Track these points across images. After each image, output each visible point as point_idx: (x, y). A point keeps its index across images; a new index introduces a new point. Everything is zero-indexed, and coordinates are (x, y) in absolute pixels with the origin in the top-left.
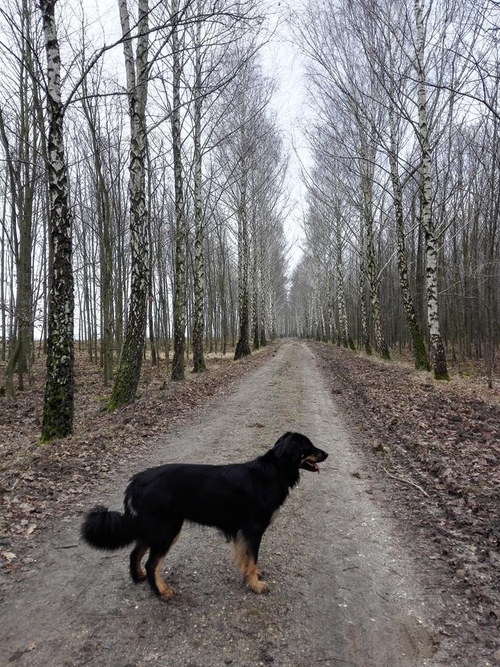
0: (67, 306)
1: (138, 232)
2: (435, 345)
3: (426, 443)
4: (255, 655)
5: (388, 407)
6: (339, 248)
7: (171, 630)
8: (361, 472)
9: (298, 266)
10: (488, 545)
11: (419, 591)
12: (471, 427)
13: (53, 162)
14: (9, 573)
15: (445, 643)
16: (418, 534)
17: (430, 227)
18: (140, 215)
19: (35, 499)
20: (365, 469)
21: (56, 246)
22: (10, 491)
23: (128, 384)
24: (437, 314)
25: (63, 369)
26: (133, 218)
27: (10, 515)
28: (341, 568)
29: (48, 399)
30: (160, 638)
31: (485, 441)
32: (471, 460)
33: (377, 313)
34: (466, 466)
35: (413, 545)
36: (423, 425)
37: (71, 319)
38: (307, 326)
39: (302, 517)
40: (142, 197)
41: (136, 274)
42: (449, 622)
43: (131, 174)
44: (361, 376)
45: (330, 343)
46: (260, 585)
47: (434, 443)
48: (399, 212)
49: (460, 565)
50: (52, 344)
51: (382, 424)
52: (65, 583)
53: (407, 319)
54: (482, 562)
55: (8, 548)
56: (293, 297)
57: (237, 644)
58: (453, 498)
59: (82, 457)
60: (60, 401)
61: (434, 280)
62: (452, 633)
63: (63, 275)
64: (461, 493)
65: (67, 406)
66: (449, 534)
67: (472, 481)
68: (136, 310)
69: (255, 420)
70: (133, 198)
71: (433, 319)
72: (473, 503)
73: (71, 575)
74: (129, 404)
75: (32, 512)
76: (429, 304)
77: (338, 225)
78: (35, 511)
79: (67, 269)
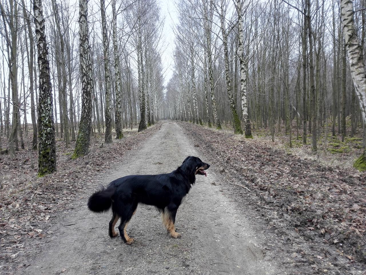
0: (49, 100)
1: (85, 58)
2: (245, 120)
3: (246, 168)
4: (180, 264)
5: (224, 152)
6: (193, 69)
7: (136, 257)
8: (216, 182)
9: (170, 80)
10: (283, 211)
11: (253, 233)
12: (267, 159)
13: (37, 17)
14: (41, 239)
15: (268, 253)
16: (249, 208)
17: (242, 57)
18: (86, 48)
19: (45, 204)
20: (218, 181)
21: (41, 65)
22: (30, 200)
23: (84, 144)
24: (246, 104)
25: (49, 136)
26: (82, 50)
27: (34, 211)
28: (214, 225)
29: (41, 152)
30: (131, 261)
31: (274, 166)
32: (269, 174)
33: (214, 105)
34: (267, 177)
35: (247, 213)
36: (243, 159)
37: (51, 107)
38: (175, 113)
39: (190, 203)
40: (87, 38)
41: (85, 82)
42: (269, 244)
43: (80, 25)
44: (208, 138)
45: (189, 122)
46: (176, 234)
47: (250, 167)
48: (226, 49)
49: (270, 220)
50: (42, 122)
51: (223, 160)
52: (73, 241)
53: (231, 107)
54: (280, 219)
55: (37, 227)
56: (168, 97)
57: (170, 261)
58: (263, 192)
59: (66, 182)
60: (48, 153)
61: (245, 86)
62: (271, 249)
63: (46, 82)
64: (266, 189)
65: (52, 156)
66: (263, 207)
67: (271, 183)
68: (86, 103)
69: (157, 161)
70: (81, 38)
71: (244, 106)
72: (273, 193)
73: (75, 237)
74: (85, 155)
75: (45, 209)
76: (242, 98)
77: (192, 57)
78: (47, 209)
79: (48, 79)
